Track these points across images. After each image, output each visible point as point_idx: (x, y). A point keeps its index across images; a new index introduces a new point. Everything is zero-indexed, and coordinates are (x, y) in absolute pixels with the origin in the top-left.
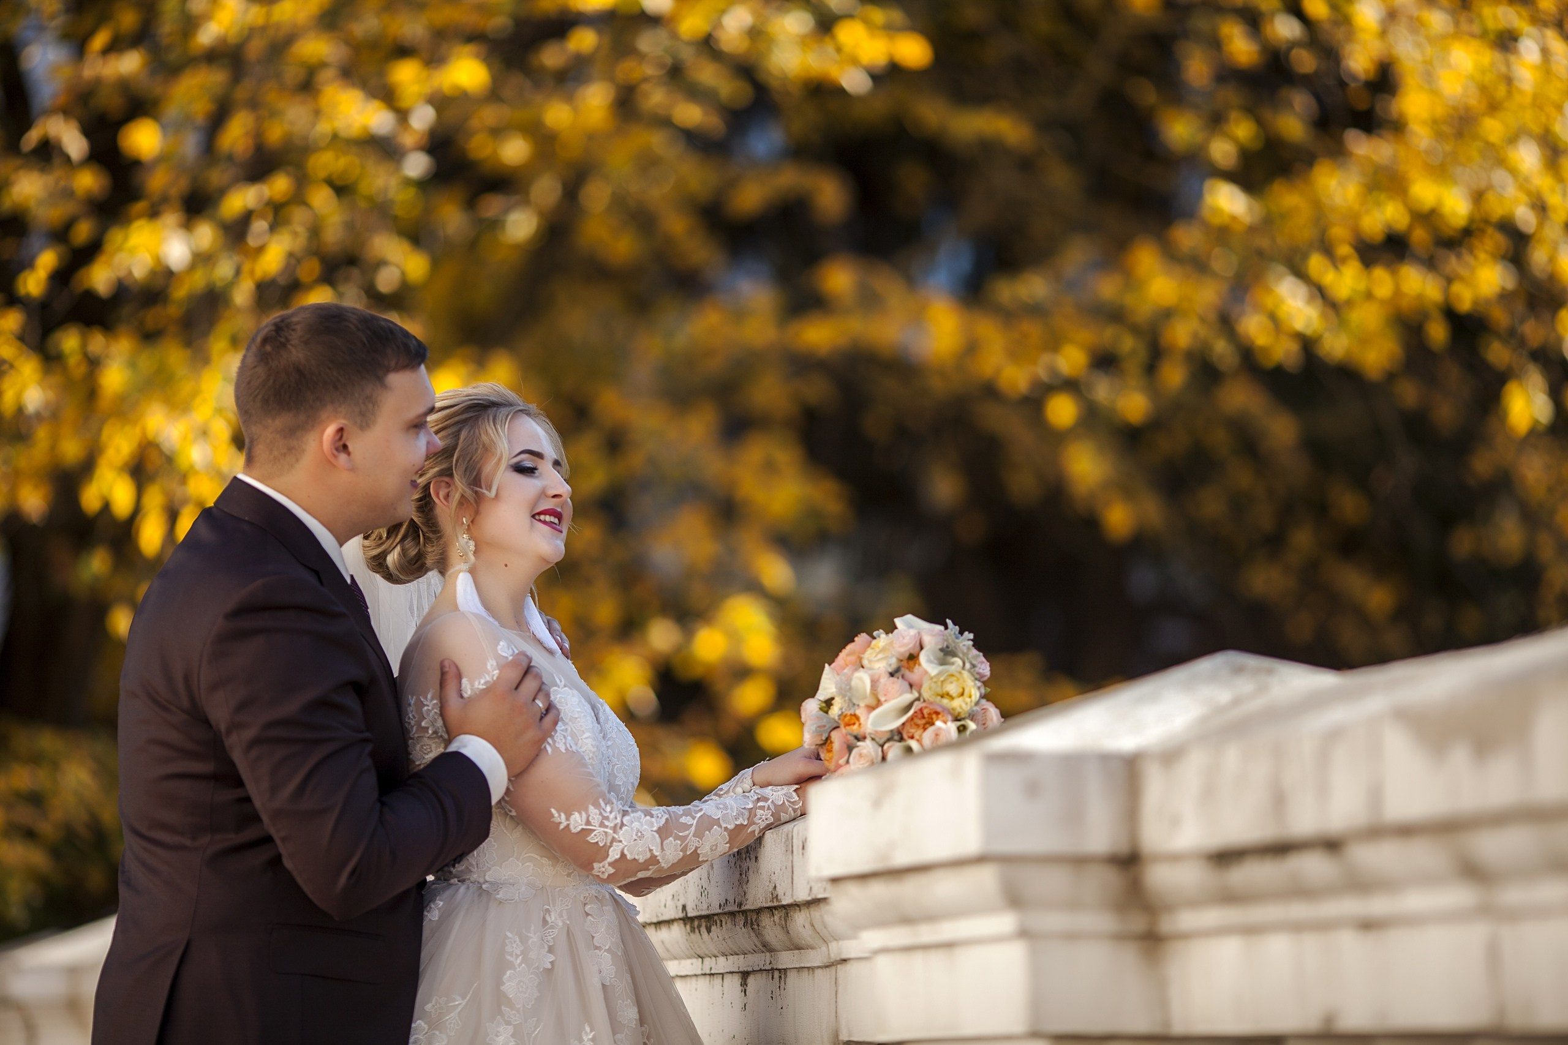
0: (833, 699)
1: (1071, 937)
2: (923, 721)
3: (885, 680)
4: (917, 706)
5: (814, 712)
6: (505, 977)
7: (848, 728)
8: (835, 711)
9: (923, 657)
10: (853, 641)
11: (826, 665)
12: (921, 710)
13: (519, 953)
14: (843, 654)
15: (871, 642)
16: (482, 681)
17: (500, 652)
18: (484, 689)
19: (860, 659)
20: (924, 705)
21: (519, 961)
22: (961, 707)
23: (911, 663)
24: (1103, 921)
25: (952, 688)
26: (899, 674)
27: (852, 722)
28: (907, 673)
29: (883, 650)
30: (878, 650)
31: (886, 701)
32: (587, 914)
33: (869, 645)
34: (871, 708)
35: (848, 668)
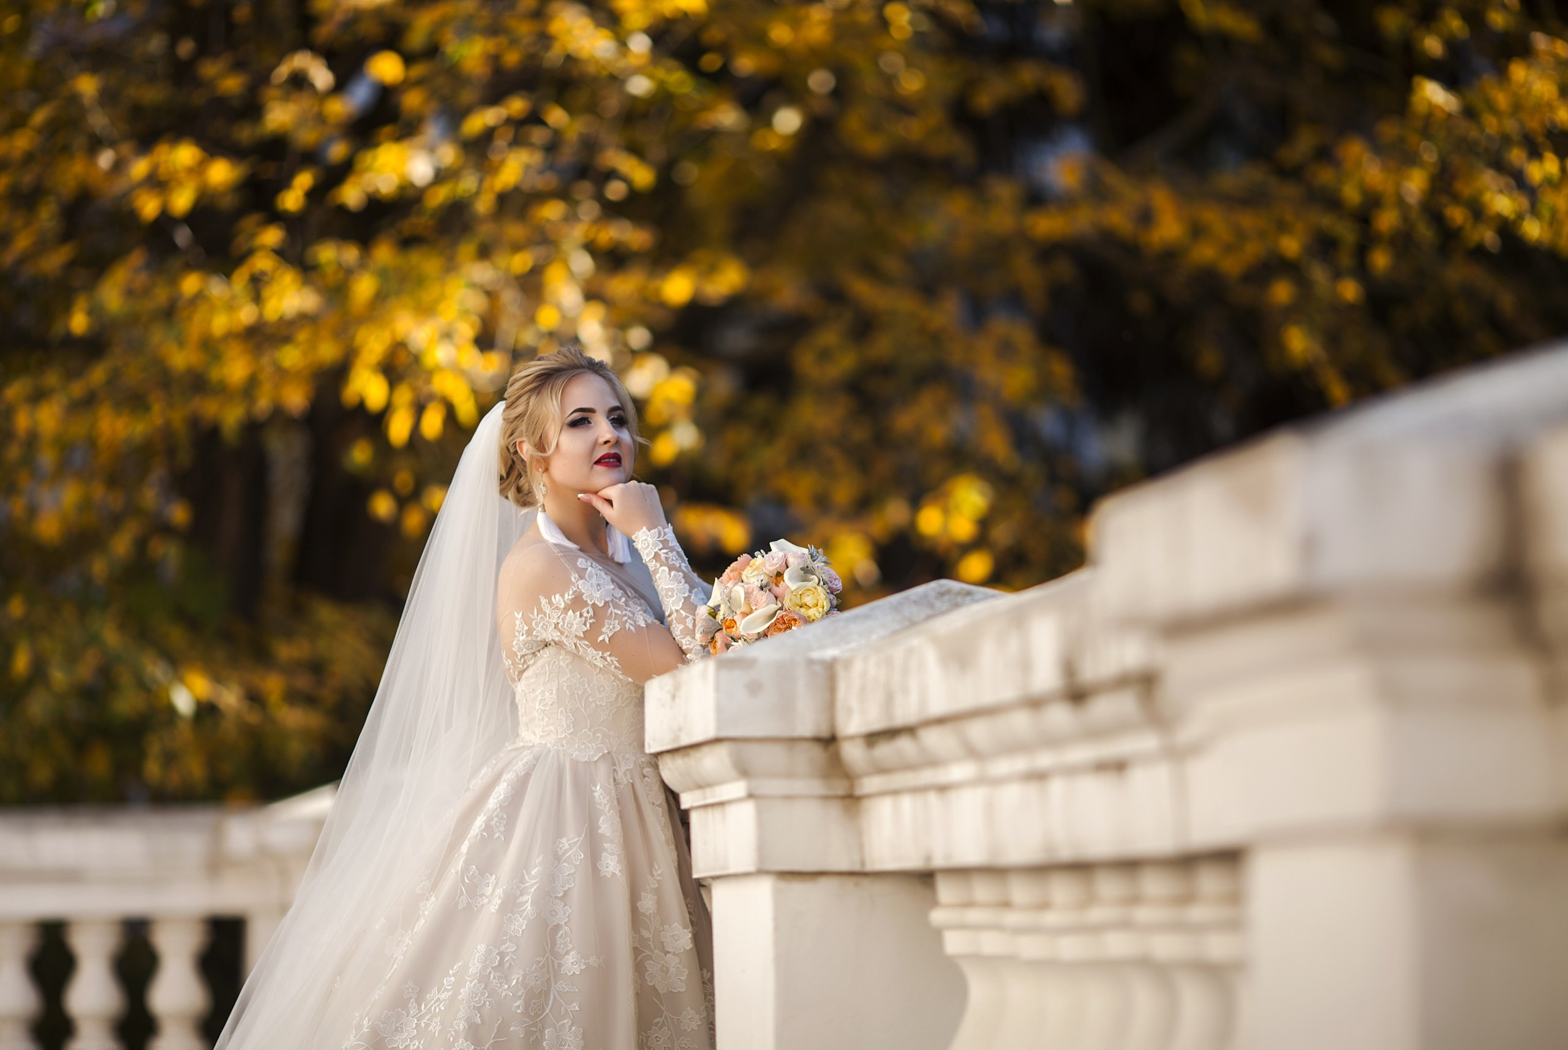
0: (719, 606)
1: (789, 798)
2: (784, 626)
3: (757, 592)
4: (779, 614)
5: (704, 617)
6: (600, 822)
7: (728, 630)
8: (720, 617)
9: (786, 576)
10: (737, 560)
11: (716, 578)
12: (782, 617)
13: (606, 802)
14: (728, 570)
15: (751, 560)
16: (571, 592)
17: (580, 566)
18: (573, 599)
19: (740, 574)
20: (784, 613)
21: (607, 809)
22: (815, 615)
23: (778, 578)
24: (816, 787)
25: (808, 600)
26: (766, 589)
27: (732, 625)
28: (775, 588)
29: (757, 568)
30: (754, 567)
31: (756, 609)
32: (644, 776)
33: (748, 563)
34: (745, 614)
35: (731, 581)
